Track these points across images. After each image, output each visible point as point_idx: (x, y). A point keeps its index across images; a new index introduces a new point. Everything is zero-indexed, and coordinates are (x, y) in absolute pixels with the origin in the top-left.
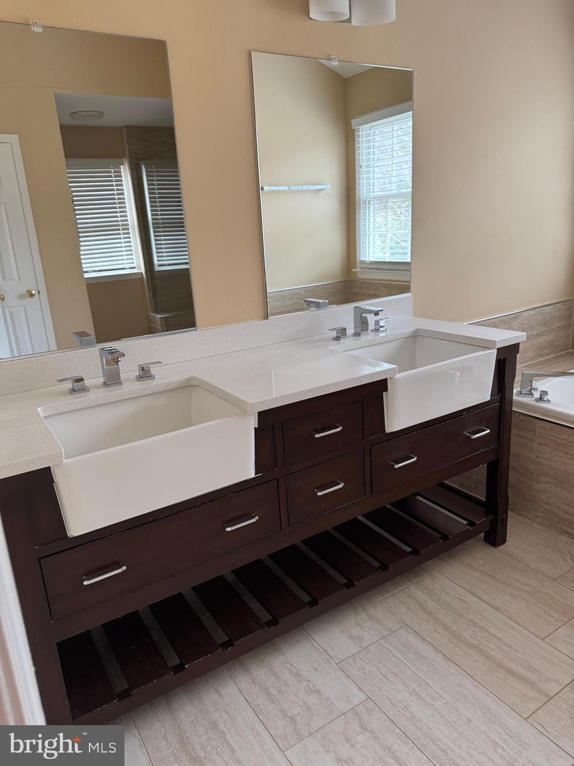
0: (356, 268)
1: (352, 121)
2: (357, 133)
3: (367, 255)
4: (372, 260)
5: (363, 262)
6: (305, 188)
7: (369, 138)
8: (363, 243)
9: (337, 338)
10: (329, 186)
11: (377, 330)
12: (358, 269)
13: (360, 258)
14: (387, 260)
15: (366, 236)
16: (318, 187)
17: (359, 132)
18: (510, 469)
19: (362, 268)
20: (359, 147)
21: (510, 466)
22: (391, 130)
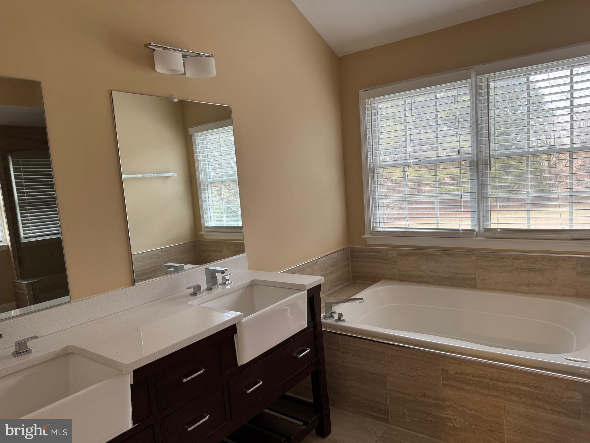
0: (202, 232)
1: (189, 129)
2: (193, 138)
3: (210, 222)
4: (213, 225)
5: (207, 227)
6: (156, 175)
7: (203, 141)
8: (205, 213)
9: (194, 294)
10: (175, 174)
11: (224, 284)
12: (203, 233)
13: (204, 224)
14: (225, 225)
15: (207, 209)
16: (166, 175)
17: (195, 137)
18: (327, 374)
19: (207, 232)
20: (196, 147)
21: (326, 372)
22: (218, 137)
